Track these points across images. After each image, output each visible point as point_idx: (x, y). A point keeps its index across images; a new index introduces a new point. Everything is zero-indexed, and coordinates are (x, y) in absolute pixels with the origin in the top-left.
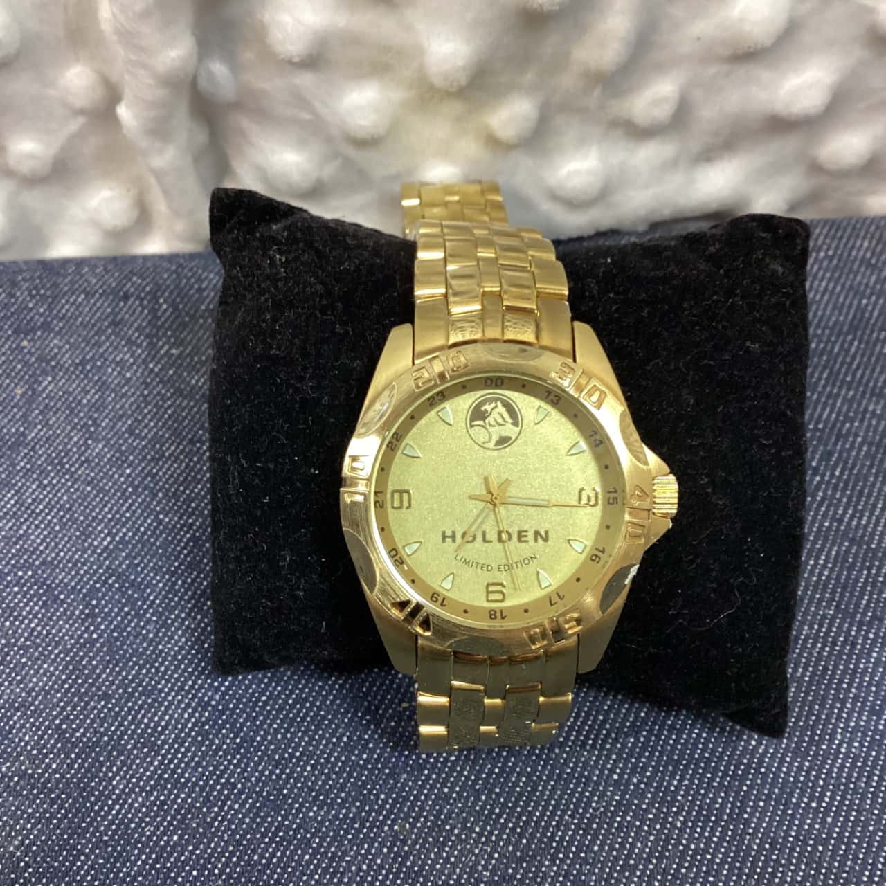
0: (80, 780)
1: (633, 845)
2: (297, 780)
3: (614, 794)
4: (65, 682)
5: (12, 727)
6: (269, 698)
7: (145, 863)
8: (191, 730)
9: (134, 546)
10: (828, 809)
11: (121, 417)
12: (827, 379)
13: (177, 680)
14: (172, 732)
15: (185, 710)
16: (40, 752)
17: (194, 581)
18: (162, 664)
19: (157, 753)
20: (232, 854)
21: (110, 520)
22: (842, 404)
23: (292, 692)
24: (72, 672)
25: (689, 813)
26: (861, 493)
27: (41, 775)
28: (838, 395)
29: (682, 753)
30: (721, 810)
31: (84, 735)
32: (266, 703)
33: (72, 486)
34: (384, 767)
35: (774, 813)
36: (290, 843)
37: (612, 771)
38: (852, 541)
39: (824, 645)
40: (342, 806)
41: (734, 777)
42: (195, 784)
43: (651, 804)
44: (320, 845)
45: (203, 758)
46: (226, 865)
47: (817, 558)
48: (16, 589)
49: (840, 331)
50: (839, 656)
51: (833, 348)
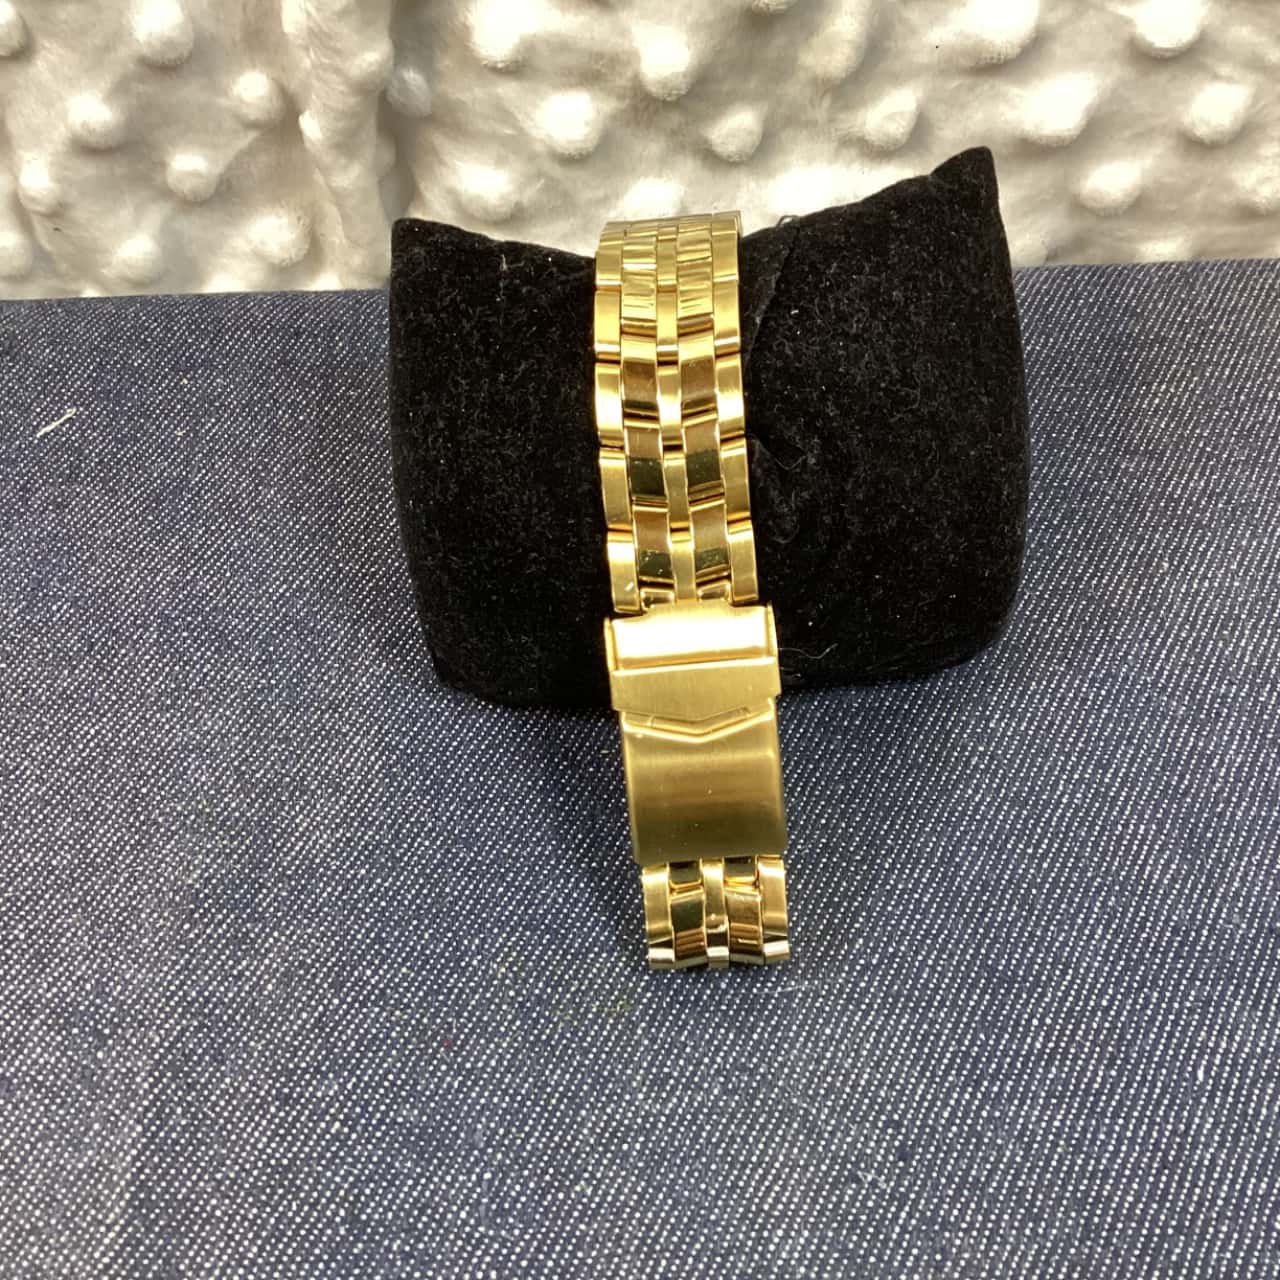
0: (261, 819)
1: (838, 884)
2: (490, 820)
3: (821, 837)
4: (242, 726)
5: (186, 769)
6: (460, 743)
7: (330, 895)
8: (378, 772)
9: (313, 594)
10: (1044, 857)
11: (295, 462)
12: (1077, 436)
13: (362, 725)
14: (357, 774)
15: (370, 754)
16: (218, 792)
17: (378, 629)
18: (346, 708)
19: (342, 794)
20: (422, 886)
21: (286, 568)
22: (1092, 461)
23: (484, 738)
24: (250, 717)
25: (898, 855)
26: (1105, 551)
27: (219, 814)
28: (1088, 451)
29: (895, 799)
30: (932, 853)
31: (264, 776)
32: (457, 748)
33: (242, 533)
34: (583, 808)
35: (988, 858)
36: (483, 877)
37: (820, 816)
38: (1090, 600)
39: (1052, 701)
40: (537, 843)
41: (948, 823)
42: (382, 823)
43: (858, 847)
44: (514, 879)
45: (391, 798)
46: (416, 896)
47: (1052, 616)
48: (185, 634)
49: (1096, 385)
50: (1067, 712)
51: (1087, 402)
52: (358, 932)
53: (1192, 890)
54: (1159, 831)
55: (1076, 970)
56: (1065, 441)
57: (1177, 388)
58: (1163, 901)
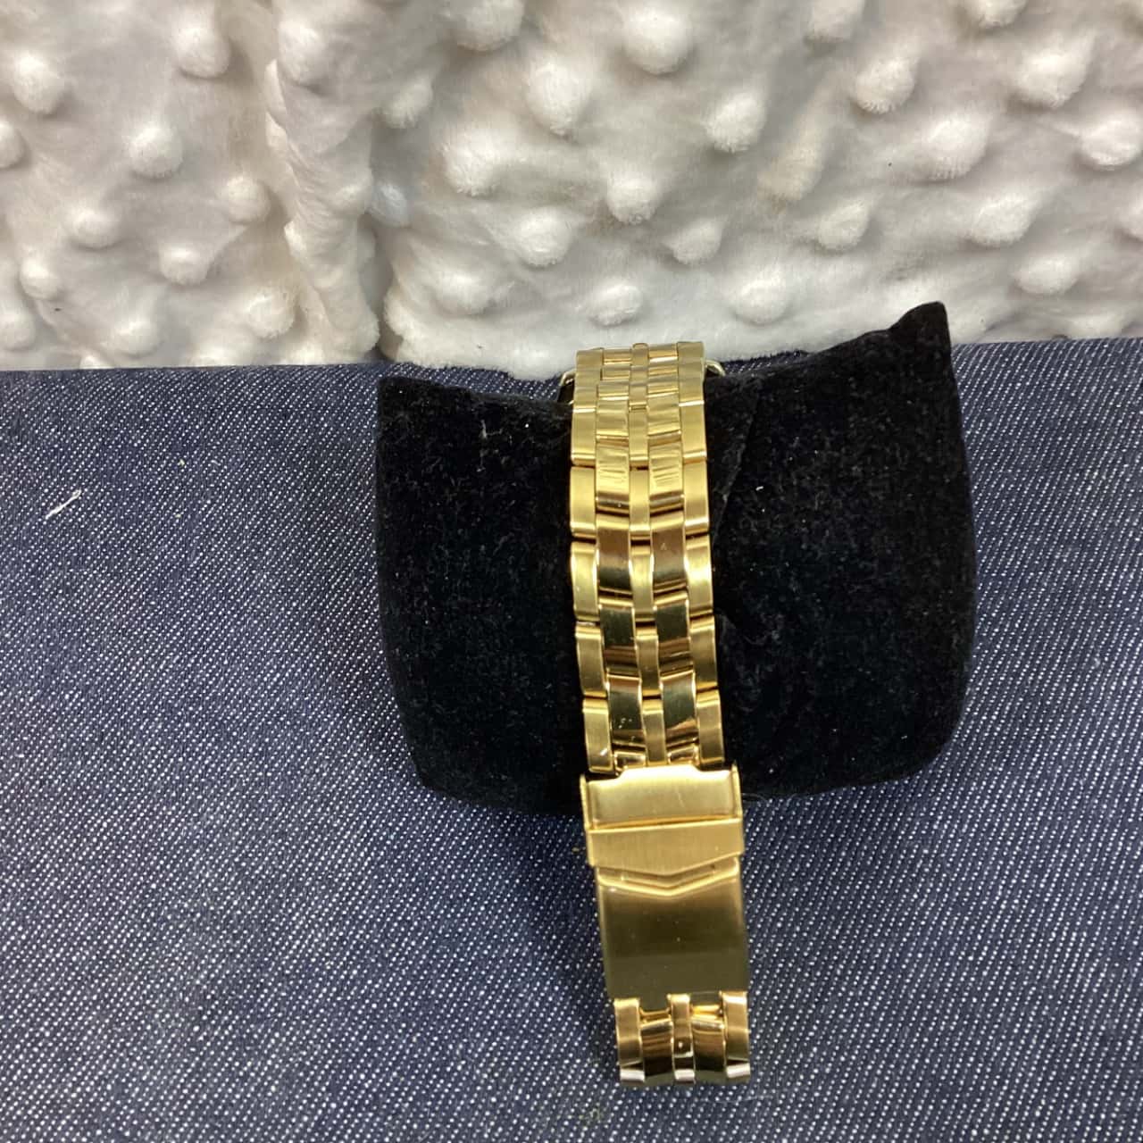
0: (261, 917)
1: (794, 990)
2: (471, 920)
3: (777, 941)
4: (242, 820)
5: (191, 865)
6: (443, 839)
7: (326, 995)
8: (367, 869)
9: (304, 683)
10: (984, 964)
11: (285, 545)
12: (1014, 523)
13: (352, 819)
14: (349, 870)
15: (360, 849)
16: (221, 889)
17: (365, 719)
18: (336, 803)
19: (335, 891)
20: (410, 989)
21: (279, 656)
22: (1028, 551)
23: (465, 834)
24: (249, 811)
25: (849, 961)
26: (1040, 645)
27: (223, 912)
28: (1024, 541)
29: (845, 903)
30: (881, 960)
31: (263, 872)
32: (440, 844)
33: (238, 619)
34: (557, 908)
35: (932, 965)
36: (466, 979)
37: (776, 919)
38: (1027, 697)
39: (991, 802)
40: (515, 944)
41: (894, 928)
42: (372, 922)
43: (812, 953)
44: (494, 982)
45: (379, 896)
46: (404, 999)
47: (991, 713)
48: (187, 725)
49: (1032, 471)
50: (1006, 814)
51: (1023, 489)
52: (352, 1034)
53: (1120, 999)
54: (1089, 940)
55: (1012, 1080)
56: (1002, 530)
57: (1108, 476)
58: (1092, 1011)
